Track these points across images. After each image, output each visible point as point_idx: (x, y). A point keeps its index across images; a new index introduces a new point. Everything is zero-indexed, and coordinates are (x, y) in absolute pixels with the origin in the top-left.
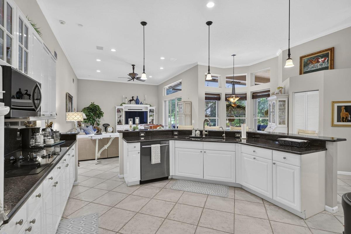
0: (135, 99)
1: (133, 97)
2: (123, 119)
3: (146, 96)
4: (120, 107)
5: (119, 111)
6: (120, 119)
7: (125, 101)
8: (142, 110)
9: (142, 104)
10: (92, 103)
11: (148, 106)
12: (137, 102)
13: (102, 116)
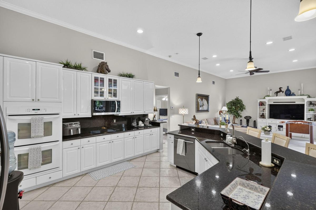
0: (284, 89)
1: (280, 88)
2: (267, 113)
3: (302, 84)
4: (263, 100)
5: (262, 104)
6: (263, 112)
7: (270, 93)
8: (295, 102)
9: (295, 95)
10: (236, 97)
11: (305, 97)
12: (288, 93)
13: (245, 109)
